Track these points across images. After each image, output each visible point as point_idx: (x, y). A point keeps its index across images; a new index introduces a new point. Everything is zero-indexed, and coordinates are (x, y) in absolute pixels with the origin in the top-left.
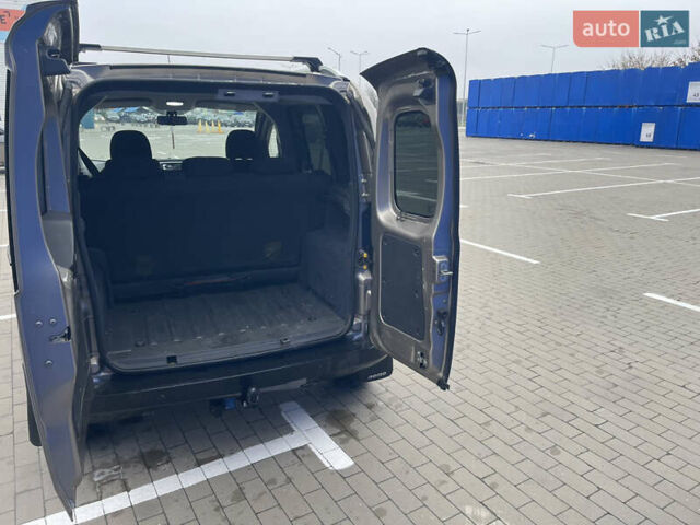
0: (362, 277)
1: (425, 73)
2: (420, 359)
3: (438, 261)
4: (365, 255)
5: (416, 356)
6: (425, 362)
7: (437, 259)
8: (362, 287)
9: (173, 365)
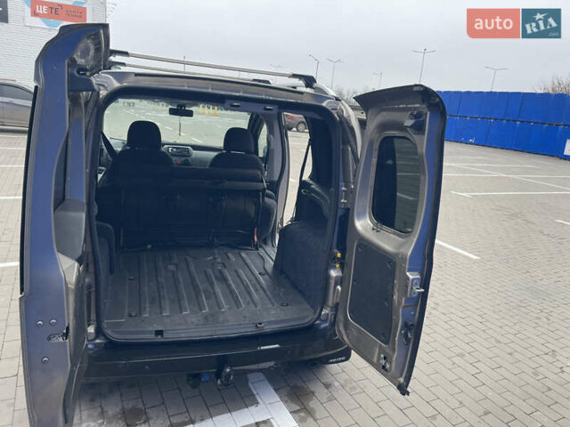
0: (334, 273)
1: (418, 105)
2: (383, 362)
3: (411, 277)
4: (339, 255)
5: (379, 358)
6: (388, 366)
7: (411, 276)
8: (333, 282)
9: (159, 339)
